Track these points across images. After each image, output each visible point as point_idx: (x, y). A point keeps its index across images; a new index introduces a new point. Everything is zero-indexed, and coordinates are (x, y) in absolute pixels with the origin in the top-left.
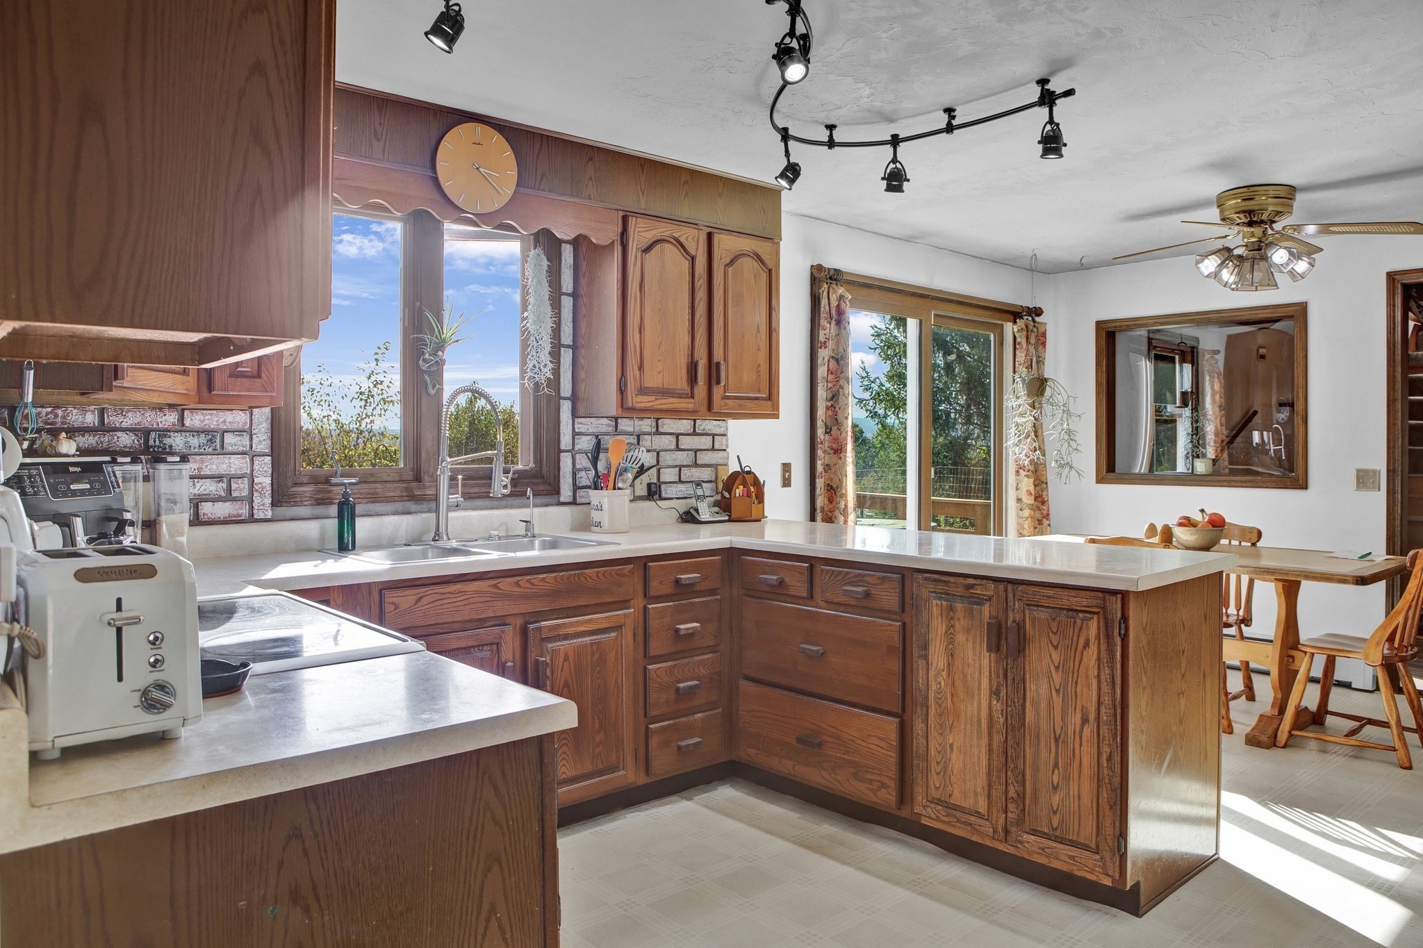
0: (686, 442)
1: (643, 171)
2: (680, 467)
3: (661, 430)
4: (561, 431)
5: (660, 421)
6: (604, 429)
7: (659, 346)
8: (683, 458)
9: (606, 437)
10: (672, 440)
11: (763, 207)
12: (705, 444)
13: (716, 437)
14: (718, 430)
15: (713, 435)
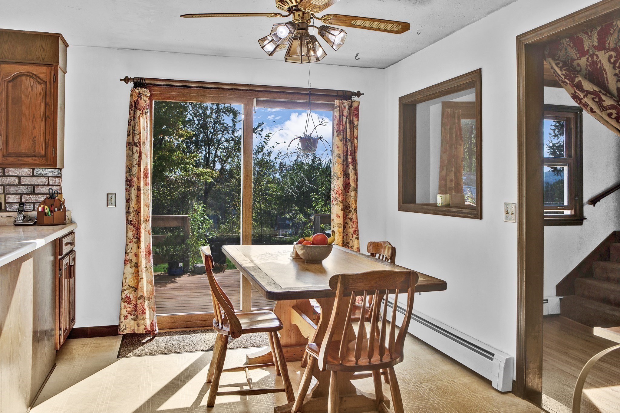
0: (25, 181)
2: (22, 195)
3: (7, 174)
5: (6, 170)
8: (22, 189)
10: (15, 179)
11: (42, 47)
12: (42, 181)
13: (50, 178)
14: (52, 174)
15: (49, 177)
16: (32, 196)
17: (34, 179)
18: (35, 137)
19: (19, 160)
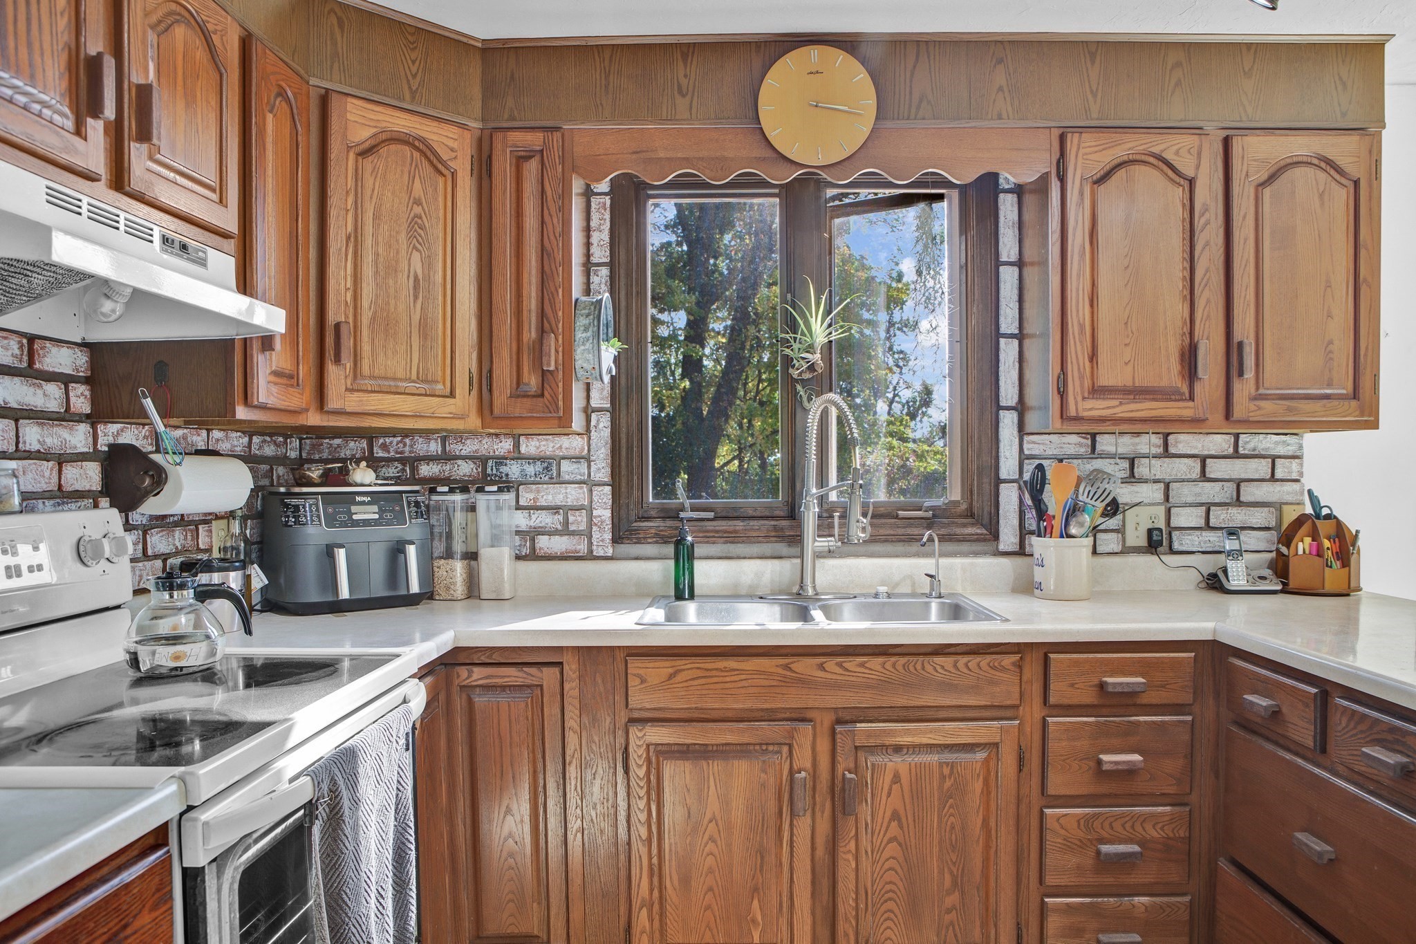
0: (1217, 469)
1: (1093, 62)
2: (1208, 507)
4: (1002, 454)
5: (1171, 438)
6: (1071, 450)
7: (1126, 323)
8: (1211, 492)
9: (1075, 461)
10: (1193, 465)
12: (1257, 470)
13: (1278, 461)
14: (1281, 450)
15: (1274, 459)
16: (1233, 511)
17: (1239, 463)
18: (1331, 342)
19: (1289, 409)
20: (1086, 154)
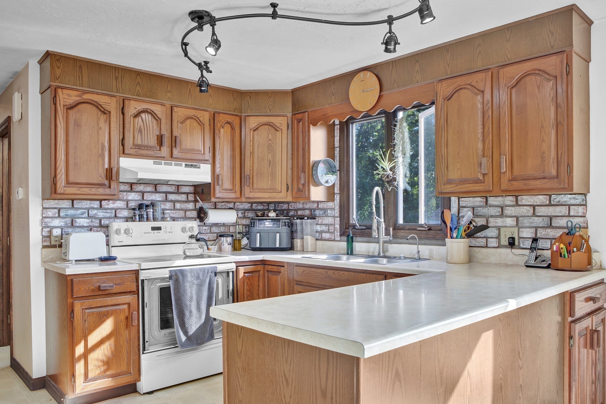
0: (541, 211)
1: (448, 53)
2: (536, 228)
3: (520, 203)
4: (451, 206)
5: (519, 198)
6: (478, 204)
7: (458, 154)
8: (538, 221)
9: (479, 208)
10: (529, 209)
11: (550, 31)
12: (560, 212)
13: (572, 207)
14: (573, 202)
15: (569, 206)
16: (549, 230)
17: (551, 208)
18: (544, 153)
19: (525, 184)
20: (444, 90)
